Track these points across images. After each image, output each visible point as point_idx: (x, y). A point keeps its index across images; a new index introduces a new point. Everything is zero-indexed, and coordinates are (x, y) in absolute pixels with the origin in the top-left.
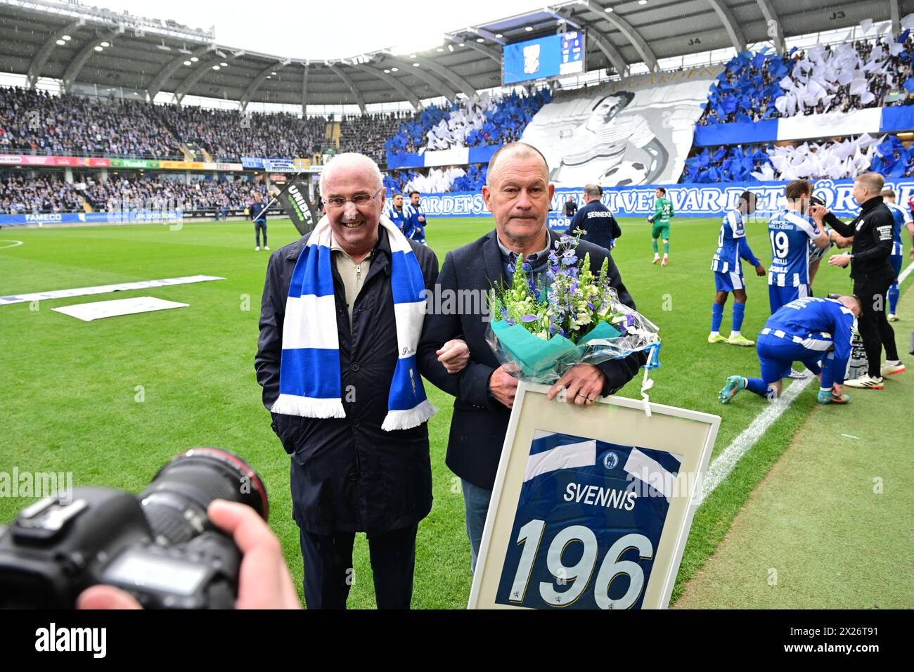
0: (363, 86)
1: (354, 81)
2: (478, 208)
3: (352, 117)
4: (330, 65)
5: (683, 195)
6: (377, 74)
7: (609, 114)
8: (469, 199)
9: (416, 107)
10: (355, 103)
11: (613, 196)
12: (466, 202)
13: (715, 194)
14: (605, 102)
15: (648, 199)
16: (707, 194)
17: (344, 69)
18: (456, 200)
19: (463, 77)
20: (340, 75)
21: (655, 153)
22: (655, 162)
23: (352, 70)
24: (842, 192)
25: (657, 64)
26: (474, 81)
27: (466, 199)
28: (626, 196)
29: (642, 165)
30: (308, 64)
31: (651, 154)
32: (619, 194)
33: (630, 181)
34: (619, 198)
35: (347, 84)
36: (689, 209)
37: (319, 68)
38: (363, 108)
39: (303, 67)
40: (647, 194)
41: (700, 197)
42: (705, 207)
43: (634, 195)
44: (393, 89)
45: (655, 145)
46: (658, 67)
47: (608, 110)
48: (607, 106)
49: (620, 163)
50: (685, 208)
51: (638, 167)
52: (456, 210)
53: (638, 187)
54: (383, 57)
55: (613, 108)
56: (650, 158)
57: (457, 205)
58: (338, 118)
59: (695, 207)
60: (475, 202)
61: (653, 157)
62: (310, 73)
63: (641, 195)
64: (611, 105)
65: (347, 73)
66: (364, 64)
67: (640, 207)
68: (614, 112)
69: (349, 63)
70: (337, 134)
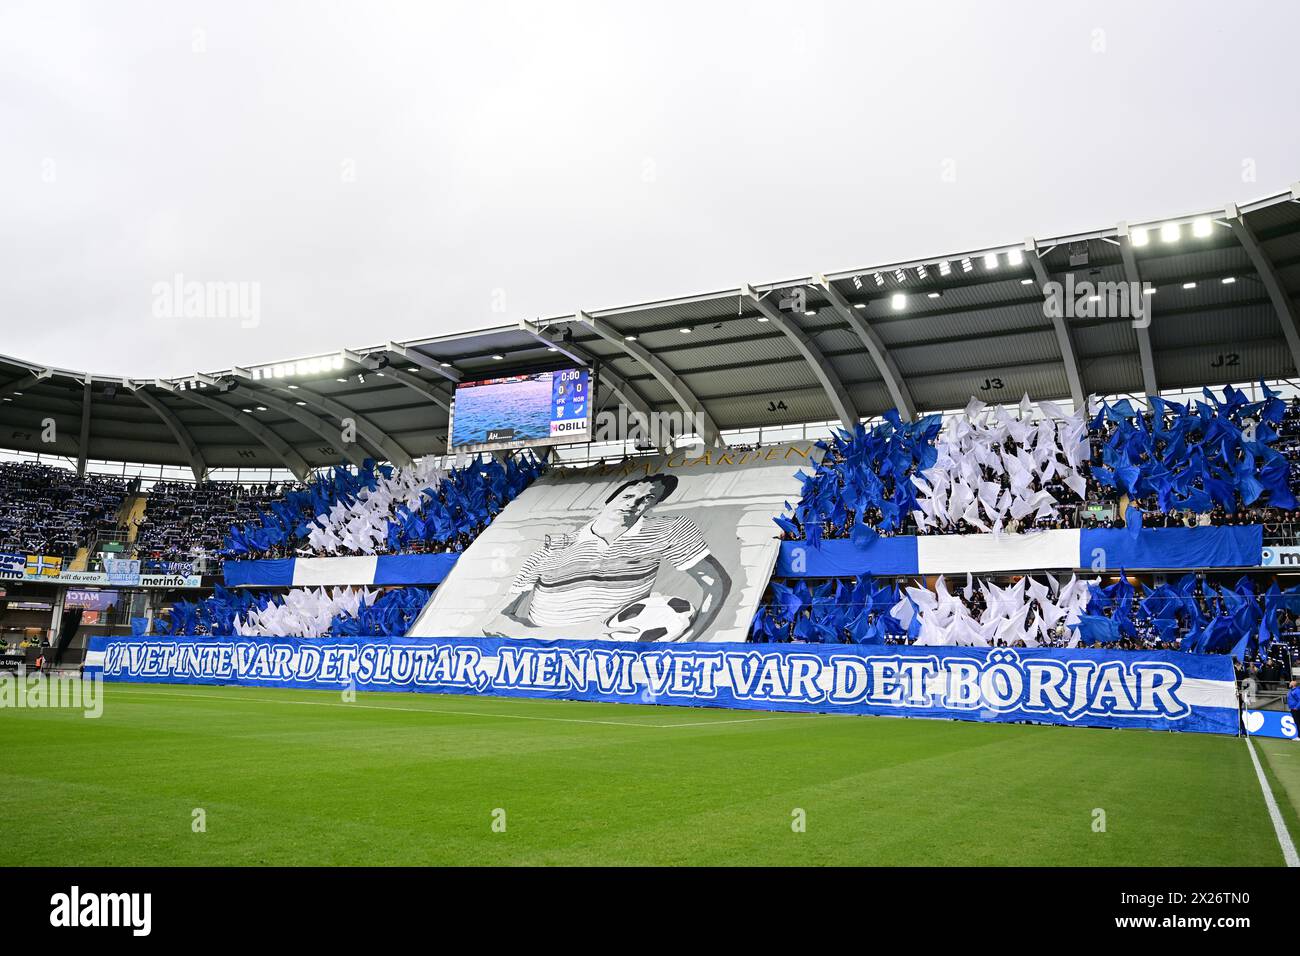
0: (203, 433)
1: (186, 424)
2: (366, 671)
3: (176, 486)
4: (134, 389)
5: (754, 664)
6: (230, 415)
7: (633, 510)
8: (353, 652)
9: (301, 478)
10: (187, 465)
11: (627, 660)
12: (346, 658)
13: (813, 667)
14: (628, 491)
15: (692, 670)
16: (798, 665)
17: (165, 399)
18: (328, 653)
19: (390, 434)
20: (156, 410)
21: (709, 581)
22: (710, 597)
23: (180, 403)
24: (1036, 672)
25: (719, 436)
26: (410, 441)
27: (347, 653)
28: (651, 661)
29: (687, 603)
30: (88, 381)
31: (702, 583)
32: (639, 657)
33: (663, 631)
34: (638, 666)
35: (173, 429)
36: (767, 694)
37: (110, 392)
38: (199, 474)
39: (81, 388)
40: (691, 660)
41: (785, 670)
42: (796, 692)
43: (667, 661)
44: (260, 444)
45: (710, 566)
46: (722, 442)
47: (631, 502)
48: (631, 496)
49: (647, 595)
50: (759, 691)
51: (679, 605)
52: (324, 674)
53: (675, 646)
54: (235, 382)
55: (639, 502)
56: (701, 591)
57: (327, 663)
58: (146, 486)
59: (778, 690)
60: (363, 659)
61: (707, 589)
62: (94, 401)
63: (679, 662)
64: (639, 495)
65: (171, 408)
66: (198, 391)
67: (678, 686)
68: (642, 507)
69: (171, 389)
70: (138, 515)
